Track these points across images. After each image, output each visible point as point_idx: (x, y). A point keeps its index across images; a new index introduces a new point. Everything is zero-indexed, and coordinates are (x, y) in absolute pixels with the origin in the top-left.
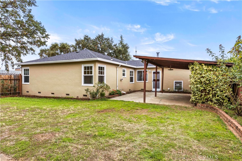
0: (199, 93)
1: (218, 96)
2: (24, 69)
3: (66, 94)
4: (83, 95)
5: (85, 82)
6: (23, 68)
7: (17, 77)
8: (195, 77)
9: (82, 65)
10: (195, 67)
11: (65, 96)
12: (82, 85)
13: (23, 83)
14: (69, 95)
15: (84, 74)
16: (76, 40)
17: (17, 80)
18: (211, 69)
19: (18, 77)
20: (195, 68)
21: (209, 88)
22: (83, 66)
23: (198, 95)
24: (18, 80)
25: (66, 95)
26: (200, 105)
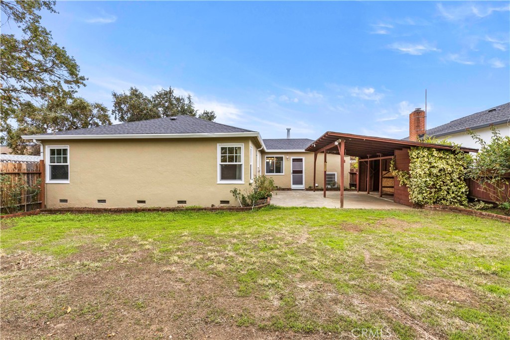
0: (428, 189)
1: (453, 193)
2: (51, 150)
3: (178, 201)
4: (220, 202)
5: (223, 177)
6: (46, 146)
7: (35, 167)
8: (424, 167)
9: (218, 144)
10: (421, 153)
11: (174, 204)
12: (218, 183)
13: (48, 180)
14: (186, 203)
15: (221, 162)
16: (115, 95)
17: (34, 173)
18: (441, 155)
19: (37, 167)
20: (422, 155)
21: (440, 183)
22: (219, 146)
23: (426, 192)
24: (36, 173)
25: (178, 203)
26: (432, 206)
